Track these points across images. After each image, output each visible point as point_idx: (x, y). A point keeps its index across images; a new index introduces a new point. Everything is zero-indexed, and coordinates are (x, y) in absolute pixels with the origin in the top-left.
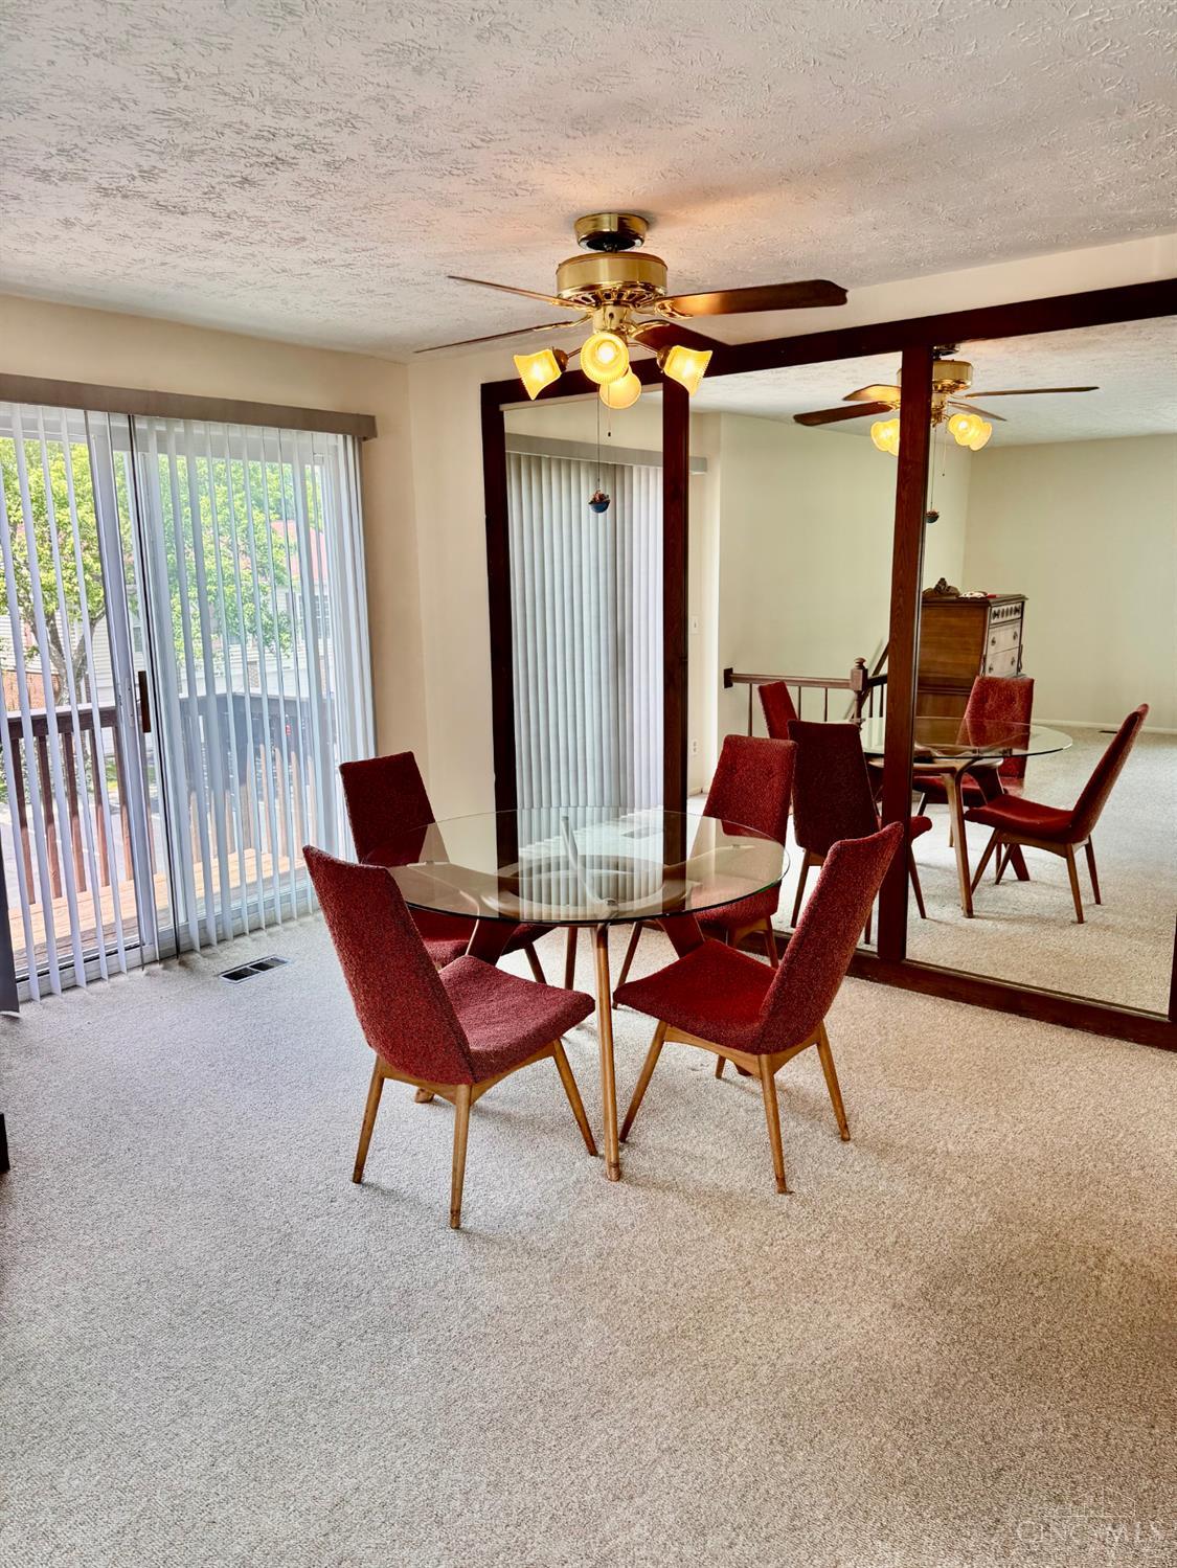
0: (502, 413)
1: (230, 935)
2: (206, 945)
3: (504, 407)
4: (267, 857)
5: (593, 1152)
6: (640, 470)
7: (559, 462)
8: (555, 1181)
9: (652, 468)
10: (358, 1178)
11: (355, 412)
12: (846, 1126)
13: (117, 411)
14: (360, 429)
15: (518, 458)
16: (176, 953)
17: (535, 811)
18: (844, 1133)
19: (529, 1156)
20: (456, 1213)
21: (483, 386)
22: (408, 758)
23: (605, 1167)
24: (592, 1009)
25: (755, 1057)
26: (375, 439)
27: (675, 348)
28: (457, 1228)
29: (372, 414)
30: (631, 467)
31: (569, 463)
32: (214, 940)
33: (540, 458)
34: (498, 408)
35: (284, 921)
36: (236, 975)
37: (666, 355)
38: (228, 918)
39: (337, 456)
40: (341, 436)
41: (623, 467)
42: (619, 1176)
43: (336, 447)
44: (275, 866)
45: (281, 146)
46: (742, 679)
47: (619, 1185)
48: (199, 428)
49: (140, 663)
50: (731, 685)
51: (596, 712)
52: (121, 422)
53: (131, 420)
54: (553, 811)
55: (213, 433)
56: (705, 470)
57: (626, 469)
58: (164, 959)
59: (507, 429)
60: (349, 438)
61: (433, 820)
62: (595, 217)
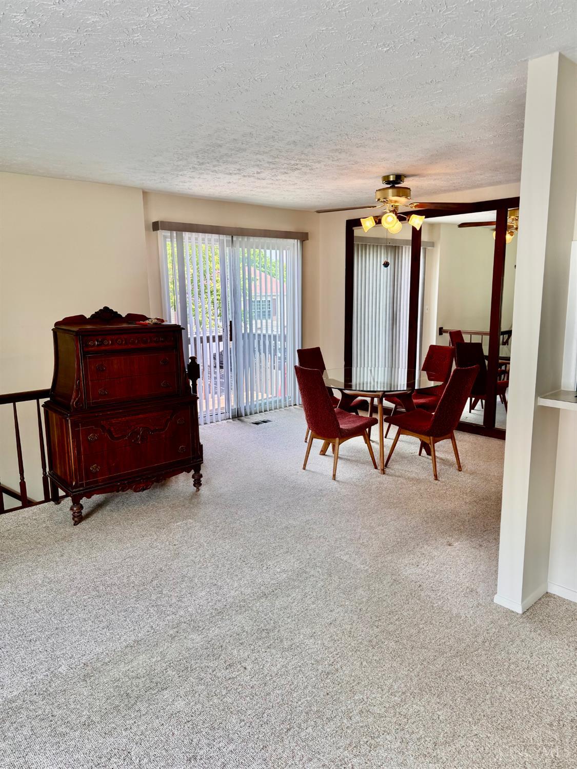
0: (353, 230)
1: (253, 412)
2: (246, 415)
3: (354, 228)
4: (260, 394)
5: (376, 468)
6: (406, 248)
7: (373, 245)
8: (364, 473)
9: (407, 246)
10: (304, 469)
11: (301, 231)
12: (460, 466)
13: (228, 235)
14: (303, 237)
15: (358, 245)
16: (237, 416)
17: (358, 368)
18: (460, 468)
19: (355, 467)
20: (334, 476)
21: (347, 221)
22: (318, 349)
23: (380, 471)
24: (377, 423)
25: (428, 438)
26: (307, 241)
27: (412, 215)
28: (335, 480)
29: (307, 232)
30: (402, 247)
31: (377, 246)
32: (249, 414)
33: (366, 245)
34: (352, 228)
35: (270, 410)
36: (257, 423)
37: (410, 217)
38: (253, 406)
39: (294, 246)
40: (296, 240)
41: (399, 246)
42: (384, 473)
43: (294, 244)
44: (262, 397)
45: (299, 166)
46: (446, 332)
47: (384, 475)
48: (252, 239)
49: (230, 317)
50: (442, 334)
51: (384, 342)
52: (229, 238)
53: (232, 237)
54: (366, 368)
55: (261, 241)
56: (433, 247)
57: (400, 248)
58: (234, 418)
59: (355, 235)
60: (299, 241)
61: (325, 369)
62: (388, 177)
